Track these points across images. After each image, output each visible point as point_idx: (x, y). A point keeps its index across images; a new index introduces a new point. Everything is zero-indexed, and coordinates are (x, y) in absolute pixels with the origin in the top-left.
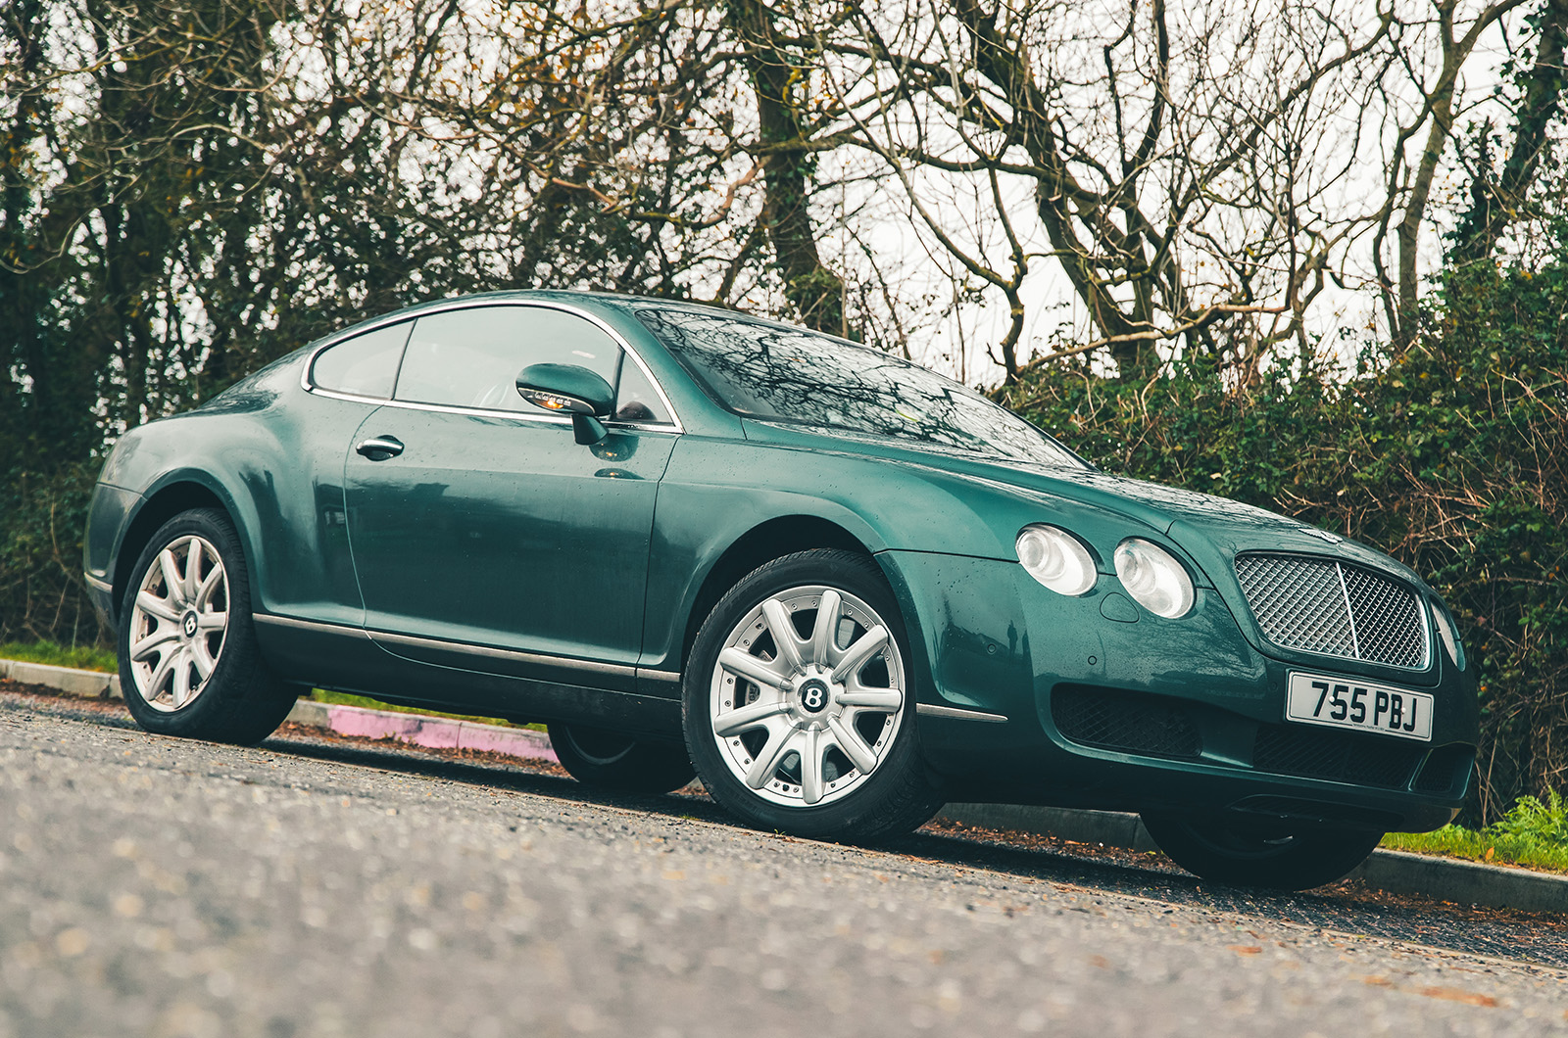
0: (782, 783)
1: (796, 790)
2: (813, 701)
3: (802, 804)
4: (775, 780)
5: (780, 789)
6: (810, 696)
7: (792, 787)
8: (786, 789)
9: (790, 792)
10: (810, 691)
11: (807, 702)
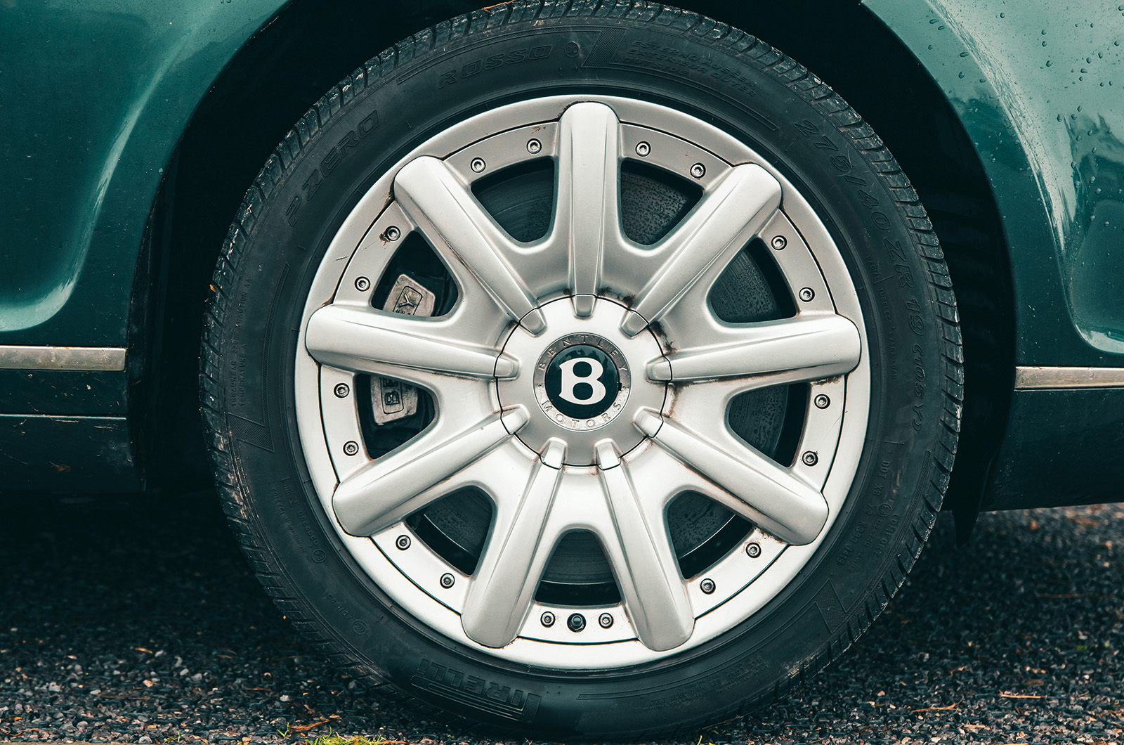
0: (563, 614)
1: (608, 623)
2: (583, 391)
3: (638, 653)
4: (539, 610)
5: (560, 630)
6: (569, 380)
7: (591, 615)
8: (576, 624)
9: (593, 631)
10: (567, 368)
11: (567, 394)
